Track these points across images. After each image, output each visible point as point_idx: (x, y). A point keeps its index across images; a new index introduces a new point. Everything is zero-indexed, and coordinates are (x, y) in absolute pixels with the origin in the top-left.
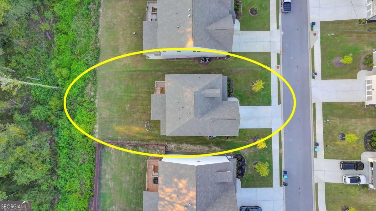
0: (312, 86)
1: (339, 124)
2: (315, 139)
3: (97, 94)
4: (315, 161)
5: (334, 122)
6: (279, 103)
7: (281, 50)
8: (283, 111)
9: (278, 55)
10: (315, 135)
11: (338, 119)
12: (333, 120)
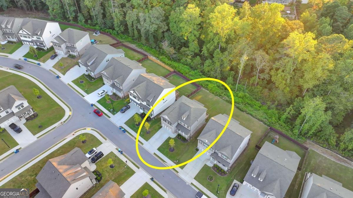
0: (148, 175)
1: (119, 170)
2: (123, 155)
3: (222, 100)
4: (115, 147)
5: (122, 169)
6: (155, 154)
7: (179, 176)
8: (150, 152)
9: (178, 172)
10: (125, 156)
11: (121, 172)
12: (123, 170)
